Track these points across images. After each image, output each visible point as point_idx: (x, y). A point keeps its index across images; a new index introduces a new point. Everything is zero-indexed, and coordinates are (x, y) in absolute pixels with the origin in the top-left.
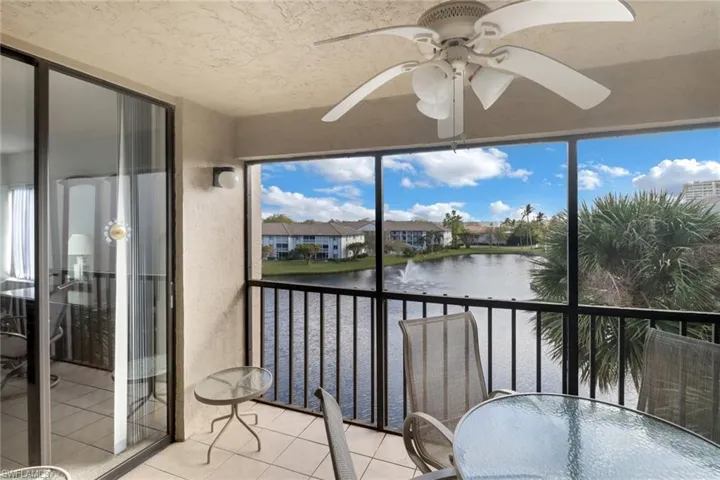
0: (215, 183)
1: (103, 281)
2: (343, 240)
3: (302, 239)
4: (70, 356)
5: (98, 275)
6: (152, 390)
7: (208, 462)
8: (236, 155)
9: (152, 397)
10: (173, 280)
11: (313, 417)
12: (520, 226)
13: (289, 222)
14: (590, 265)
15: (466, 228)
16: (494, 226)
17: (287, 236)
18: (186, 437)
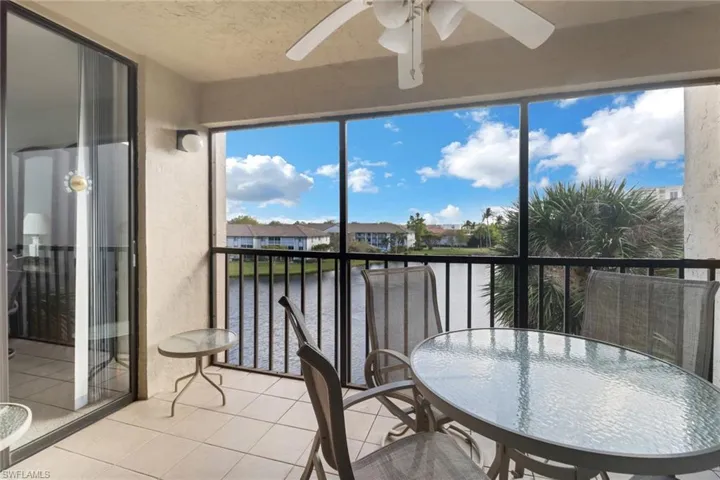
0: (179, 146)
1: (61, 255)
2: (309, 241)
3: (267, 240)
4: (25, 334)
5: (55, 249)
6: (114, 353)
7: (172, 415)
8: (200, 120)
9: (114, 360)
10: (136, 239)
11: (278, 378)
12: (480, 229)
13: (254, 223)
14: (540, 247)
15: (429, 230)
16: (456, 228)
17: (252, 237)
18: (149, 396)
